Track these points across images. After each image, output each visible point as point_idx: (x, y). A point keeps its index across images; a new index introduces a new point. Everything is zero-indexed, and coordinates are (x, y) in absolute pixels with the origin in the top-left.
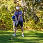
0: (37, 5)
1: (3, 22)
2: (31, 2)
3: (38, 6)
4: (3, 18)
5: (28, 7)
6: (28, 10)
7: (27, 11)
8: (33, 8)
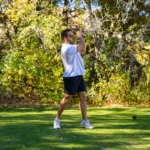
0: (135, 25)
1: (30, 83)
2: (117, 16)
3: (139, 28)
4: (30, 71)
5: (106, 35)
6: (106, 42)
7: (103, 45)
8: (123, 35)
